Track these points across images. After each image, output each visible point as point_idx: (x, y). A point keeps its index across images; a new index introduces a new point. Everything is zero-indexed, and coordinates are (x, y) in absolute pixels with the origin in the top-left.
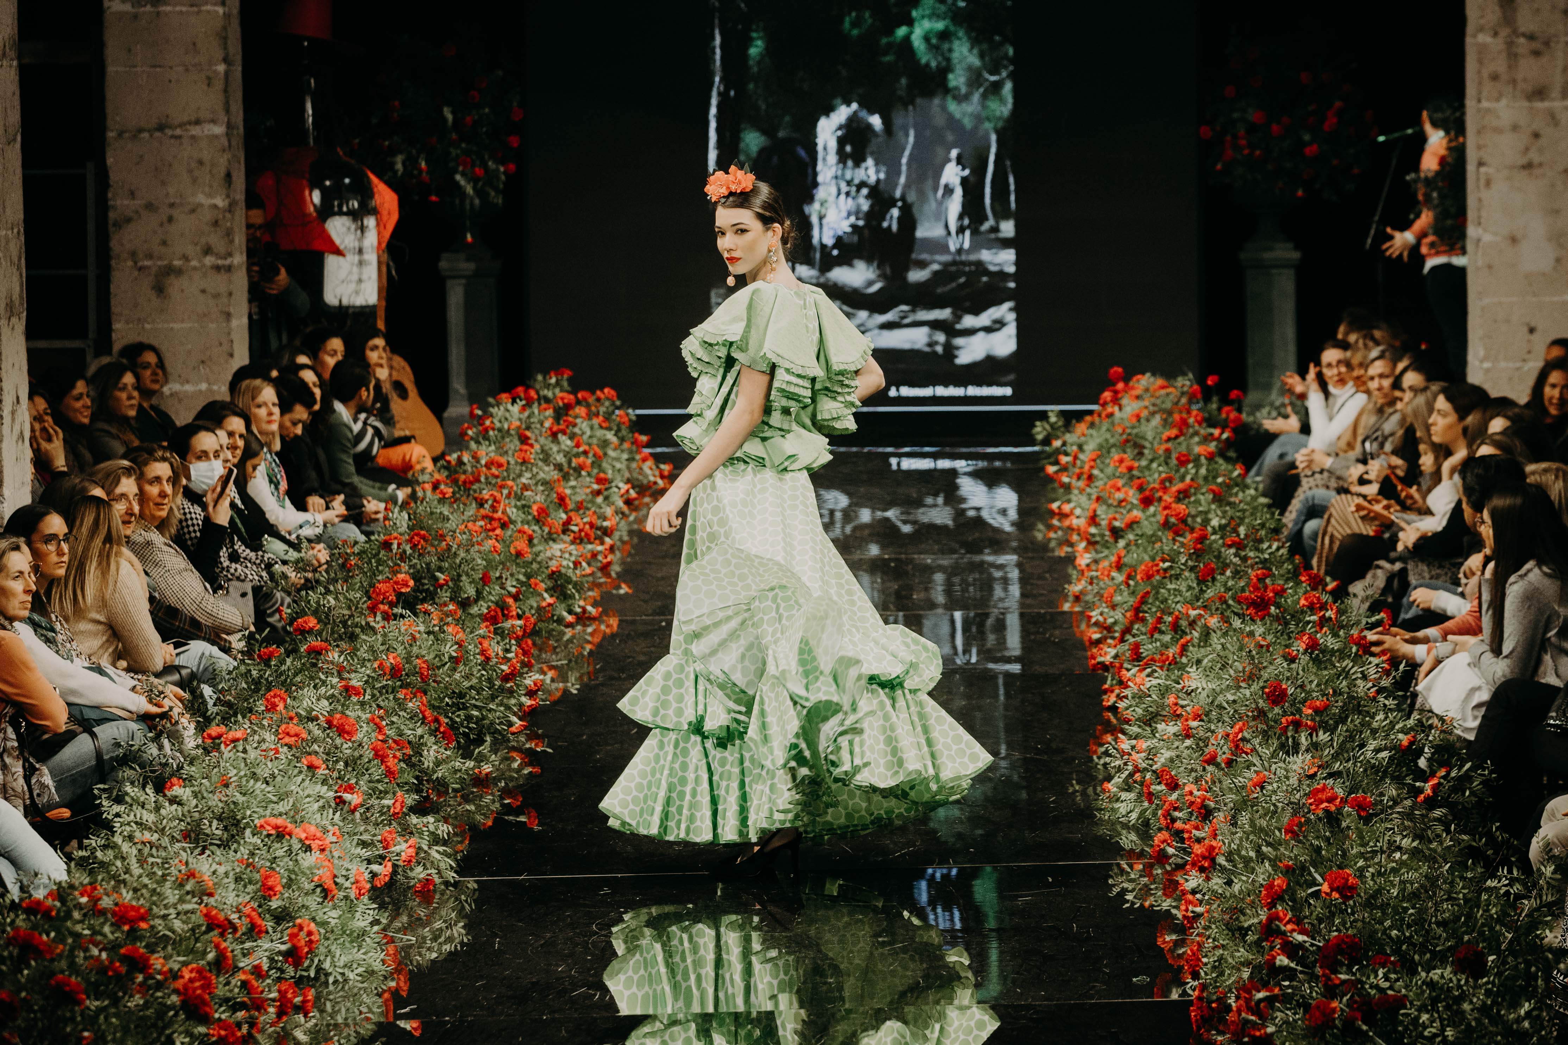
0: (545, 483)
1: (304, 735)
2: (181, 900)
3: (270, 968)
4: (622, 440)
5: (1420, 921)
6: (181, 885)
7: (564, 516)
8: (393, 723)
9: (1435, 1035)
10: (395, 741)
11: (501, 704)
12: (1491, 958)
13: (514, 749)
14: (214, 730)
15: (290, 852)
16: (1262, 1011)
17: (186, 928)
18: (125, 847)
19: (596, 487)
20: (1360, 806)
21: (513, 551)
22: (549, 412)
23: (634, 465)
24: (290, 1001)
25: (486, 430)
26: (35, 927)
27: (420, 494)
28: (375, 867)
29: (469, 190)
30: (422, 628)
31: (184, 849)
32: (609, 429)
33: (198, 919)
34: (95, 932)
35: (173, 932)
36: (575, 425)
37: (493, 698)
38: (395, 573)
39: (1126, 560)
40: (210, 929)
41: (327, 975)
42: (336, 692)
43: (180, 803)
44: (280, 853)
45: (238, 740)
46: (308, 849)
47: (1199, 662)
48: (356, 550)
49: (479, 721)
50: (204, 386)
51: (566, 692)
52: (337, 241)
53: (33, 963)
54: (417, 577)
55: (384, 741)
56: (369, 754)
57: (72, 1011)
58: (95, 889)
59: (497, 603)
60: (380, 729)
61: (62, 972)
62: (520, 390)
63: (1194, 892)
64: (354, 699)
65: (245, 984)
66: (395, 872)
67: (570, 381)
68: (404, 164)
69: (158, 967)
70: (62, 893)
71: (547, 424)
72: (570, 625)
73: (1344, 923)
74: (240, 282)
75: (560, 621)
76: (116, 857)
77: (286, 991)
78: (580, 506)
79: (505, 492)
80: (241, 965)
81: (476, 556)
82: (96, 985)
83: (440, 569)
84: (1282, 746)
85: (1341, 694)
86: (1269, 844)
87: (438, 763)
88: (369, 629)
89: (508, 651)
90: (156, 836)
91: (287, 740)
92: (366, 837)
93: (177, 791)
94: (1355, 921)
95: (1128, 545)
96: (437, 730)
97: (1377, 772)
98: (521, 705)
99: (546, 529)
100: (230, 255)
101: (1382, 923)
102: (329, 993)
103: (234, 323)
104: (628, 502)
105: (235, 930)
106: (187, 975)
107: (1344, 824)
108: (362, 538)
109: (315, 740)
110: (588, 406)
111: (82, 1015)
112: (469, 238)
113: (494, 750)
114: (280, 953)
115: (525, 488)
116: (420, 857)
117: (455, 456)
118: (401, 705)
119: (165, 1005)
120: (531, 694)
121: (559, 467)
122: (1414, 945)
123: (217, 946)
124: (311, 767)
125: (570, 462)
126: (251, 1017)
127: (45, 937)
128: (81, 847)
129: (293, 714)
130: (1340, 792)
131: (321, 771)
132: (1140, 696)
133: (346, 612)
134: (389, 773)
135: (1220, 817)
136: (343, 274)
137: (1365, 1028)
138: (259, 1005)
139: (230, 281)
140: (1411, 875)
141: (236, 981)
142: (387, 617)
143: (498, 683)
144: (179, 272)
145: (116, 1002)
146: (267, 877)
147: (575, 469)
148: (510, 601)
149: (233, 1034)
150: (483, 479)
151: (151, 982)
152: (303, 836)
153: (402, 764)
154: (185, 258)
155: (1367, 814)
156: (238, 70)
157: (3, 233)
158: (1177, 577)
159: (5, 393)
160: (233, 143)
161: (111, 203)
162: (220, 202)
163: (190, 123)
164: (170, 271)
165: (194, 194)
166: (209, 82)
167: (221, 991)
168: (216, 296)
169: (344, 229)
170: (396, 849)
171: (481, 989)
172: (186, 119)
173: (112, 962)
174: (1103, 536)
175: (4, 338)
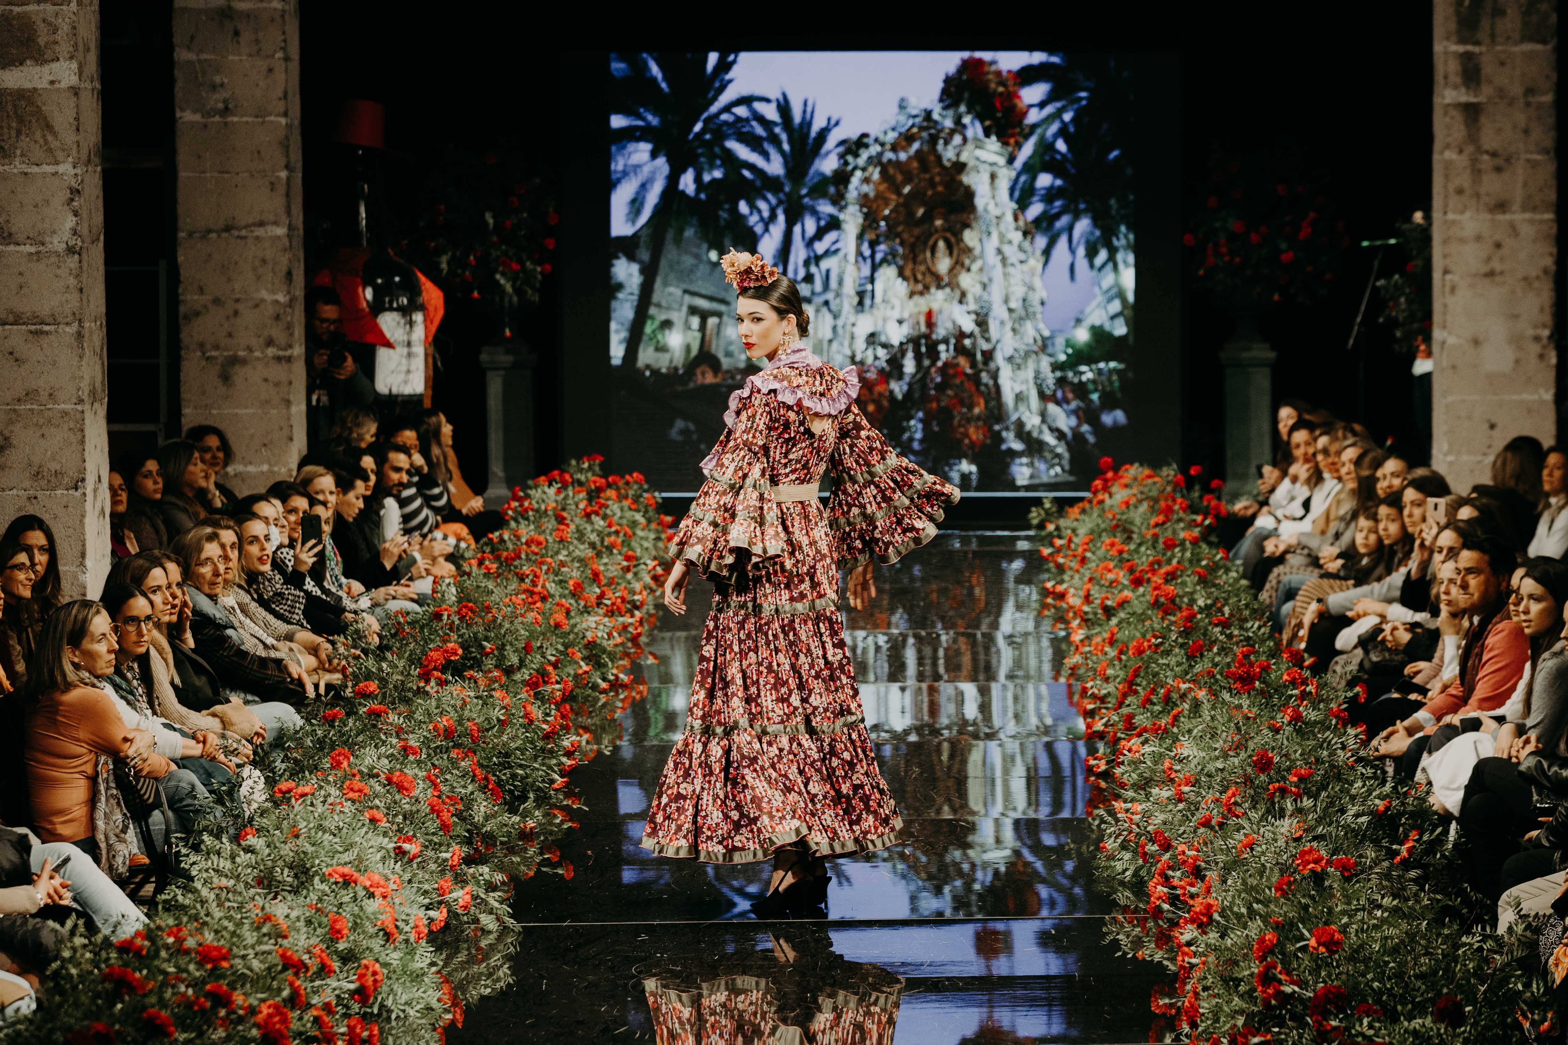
0: (581, 560)
1: (367, 790)
3: (337, 1005)
4: (649, 521)
5: (1399, 975)
6: (258, 928)
7: (598, 591)
8: (447, 780)
10: (448, 797)
11: (543, 764)
12: (1468, 1009)
13: (554, 806)
14: (284, 785)
15: (355, 898)
17: (263, 967)
18: (205, 892)
19: (625, 563)
20: (1344, 867)
21: (552, 622)
22: (583, 495)
23: (661, 545)
24: (359, 1035)
25: (526, 510)
26: (126, 964)
27: (467, 569)
28: (432, 913)
29: (509, 288)
30: (471, 693)
31: (259, 895)
32: (638, 511)
33: (275, 959)
34: (180, 970)
35: (251, 970)
36: (607, 507)
37: (535, 758)
38: (445, 642)
39: (1118, 636)
40: (285, 969)
41: (390, 1011)
42: (395, 752)
43: (254, 852)
44: (346, 899)
45: (306, 795)
46: (371, 895)
47: (1190, 731)
49: (524, 779)
50: (265, 468)
51: (600, 753)
52: (388, 335)
53: (127, 998)
54: (465, 646)
55: (439, 797)
56: (425, 808)
57: (162, 1042)
58: (180, 930)
59: (537, 671)
60: (435, 786)
61: (153, 1006)
62: (556, 472)
63: (1189, 944)
64: (411, 758)
65: (317, 1020)
66: (450, 917)
67: (601, 466)
68: (449, 263)
69: (239, 1002)
70: (149, 934)
71: (582, 506)
72: (604, 691)
73: (1329, 975)
74: (299, 371)
75: (595, 687)
76: (196, 901)
77: (355, 1027)
78: (611, 582)
79: (545, 568)
80: (314, 1002)
81: (519, 627)
82: (183, 1019)
83: (487, 639)
84: (1268, 811)
85: (1323, 763)
86: (1258, 901)
87: (487, 818)
88: (422, 693)
89: (548, 715)
90: (232, 882)
92: (425, 885)
93: (252, 840)
94: (1340, 973)
95: (1120, 622)
96: (486, 787)
97: (1358, 836)
98: (562, 765)
99: (582, 603)
100: (290, 346)
101: (1364, 976)
102: (392, 1028)
103: (294, 409)
104: (655, 578)
105: (307, 969)
107: (1327, 883)
108: (415, 609)
109: (376, 796)
110: (618, 489)
112: (508, 332)
113: (538, 807)
114: (347, 991)
115: (562, 564)
116: (476, 903)
117: (497, 534)
118: (454, 763)
119: (244, 1038)
120: (569, 754)
121: (592, 545)
122: (1395, 996)
124: (373, 820)
125: (602, 541)
127: (137, 974)
128: (163, 891)
129: (355, 771)
130: (1323, 853)
131: (382, 824)
132: (1135, 764)
133: (401, 678)
134: (445, 827)
135: (1212, 875)
136: (392, 365)
138: (330, 1039)
139: (290, 371)
140: (1392, 931)
141: (309, 1016)
142: (439, 683)
143: (540, 744)
144: (243, 362)
145: (201, 1034)
146: (335, 921)
147: (607, 548)
148: (550, 669)
150: (523, 556)
151: (233, 1017)
152: (368, 884)
153: (455, 819)
154: (250, 349)
155: (1349, 873)
156: (299, 175)
157: (87, 325)
158: (1167, 653)
159: (88, 472)
160: (294, 244)
161: (181, 298)
162: (281, 298)
163: (254, 225)
164: (234, 361)
165: (257, 290)
166: (273, 186)
167: (295, 1025)
168: (277, 384)
169: (394, 324)
170: (454, 895)
171: (532, 1026)
172: (251, 221)
173: (197, 998)
174: (1095, 614)
175: (87, 422)
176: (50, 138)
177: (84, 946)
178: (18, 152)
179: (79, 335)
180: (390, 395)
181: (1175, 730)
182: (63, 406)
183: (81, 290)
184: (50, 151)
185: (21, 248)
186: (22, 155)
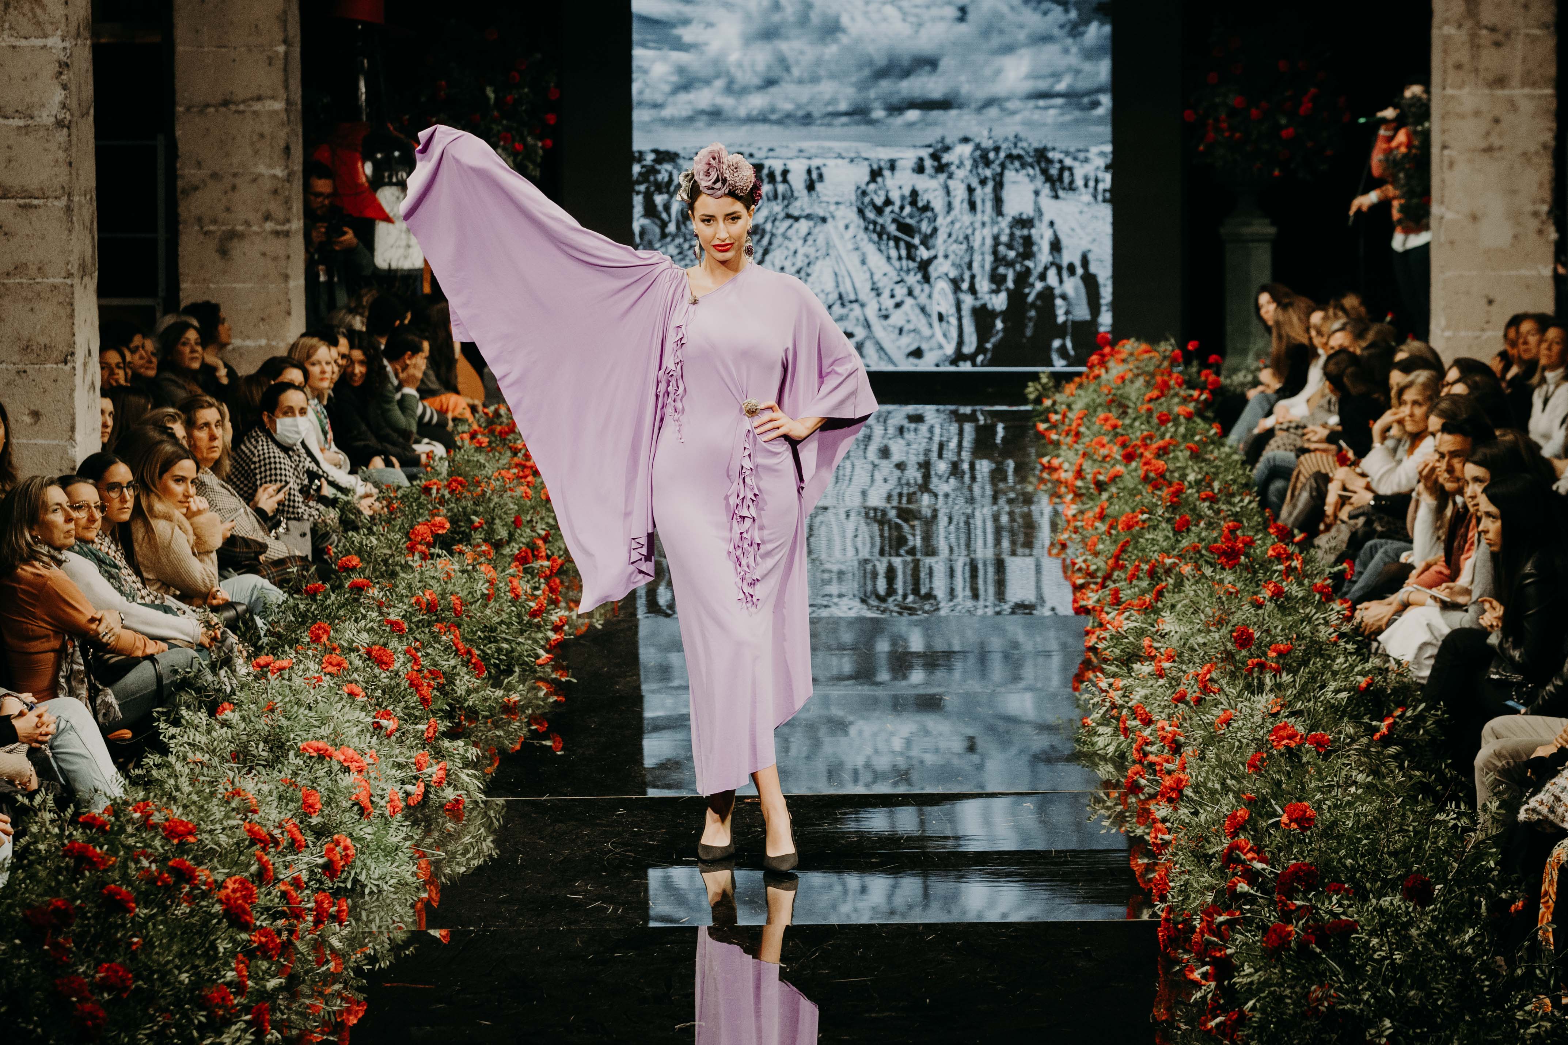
1: (346, 664)
2: (227, 817)
3: (310, 880)
5: (1373, 850)
6: (228, 802)
8: (428, 654)
9: (1384, 958)
10: (430, 671)
11: (529, 638)
12: (1438, 887)
13: (541, 679)
14: (262, 659)
15: (329, 773)
16: (1223, 932)
17: (231, 841)
18: (178, 766)
20: (1319, 743)
24: (326, 910)
26: (91, 840)
28: (409, 788)
30: (457, 567)
31: (231, 769)
33: (242, 833)
34: (146, 845)
35: (220, 846)
37: (522, 632)
38: (433, 515)
39: (1108, 511)
40: (252, 843)
41: (364, 886)
42: (375, 626)
43: (229, 727)
44: (321, 773)
45: (284, 668)
46: (347, 770)
47: (1173, 606)
48: (399, 494)
49: (509, 653)
50: (263, 342)
51: (591, 626)
52: (387, 209)
53: (87, 873)
54: (454, 520)
55: (420, 671)
56: (405, 684)
57: (123, 918)
58: (148, 804)
59: (527, 544)
60: (416, 660)
61: (114, 881)
63: (1164, 820)
65: (284, 895)
66: (426, 793)
69: (204, 878)
70: (117, 808)
73: (1301, 852)
76: (169, 776)
77: (322, 902)
80: (282, 876)
82: (147, 894)
83: (475, 513)
84: (1248, 687)
85: (1304, 638)
86: (1233, 777)
87: (469, 692)
88: (406, 567)
89: (536, 588)
90: (207, 756)
91: (330, 669)
92: (401, 760)
93: (228, 715)
94: (1312, 850)
95: (1111, 497)
96: (469, 661)
97: (1336, 712)
98: (548, 639)
100: (288, 221)
101: (1336, 852)
102: (365, 903)
103: (292, 284)
105: (277, 843)
106: (231, 886)
107: (1304, 760)
108: (406, 483)
109: (356, 669)
111: (132, 921)
113: (522, 680)
114: (317, 866)
116: (450, 779)
117: (492, 408)
118: (436, 638)
119: (209, 913)
120: (556, 629)
122: (1367, 873)
123: (259, 859)
124: (352, 695)
126: (290, 925)
127: (98, 850)
128: (138, 766)
129: (336, 645)
130: (1301, 730)
131: (359, 699)
132: (1118, 638)
133: (389, 552)
134: (424, 701)
135: (1188, 751)
136: (391, 240)
137: (1318, 950)
138: (298, 914)
139: (288, 245)
140: (1366, 808)
141: (276, 892)
142: (424, 557)
143: (526, 618)
144: (241, 236)
145: (164, 909)
146: (307, 796)
148: (540, 543)
149: (273, 941)
151: (197, 891)
152: (342, 758)
153: (435, 692)
154: (247, 223)
155: (1326, 750)
156: (296, 51)
157: (76, 199)
158: (1155, 528)
159: (78, 346)
160: (292, 118)
161: (179, 172)
162: (279, 172)
163: (252, 99)
164: (233, 235)
165: (255, 165)
166: (270, 61)
167: (262, 901)
168: (275, 259)
169: (394, 199)
170: (428, 771)
171: (503, 901)
172: (249, 95)
173: (161, 873)
174: (1088, 488)
175: (76, 296)
176: (38, 11)
177: (52, 821)
178: (7, 25)
179: (69, 209)
180: (390, 270)
181: (1160, 605)
182: (52, 280)
183: (70, 164)
184: (38, 24)
185: (10, 122)
186: (11, 28)
